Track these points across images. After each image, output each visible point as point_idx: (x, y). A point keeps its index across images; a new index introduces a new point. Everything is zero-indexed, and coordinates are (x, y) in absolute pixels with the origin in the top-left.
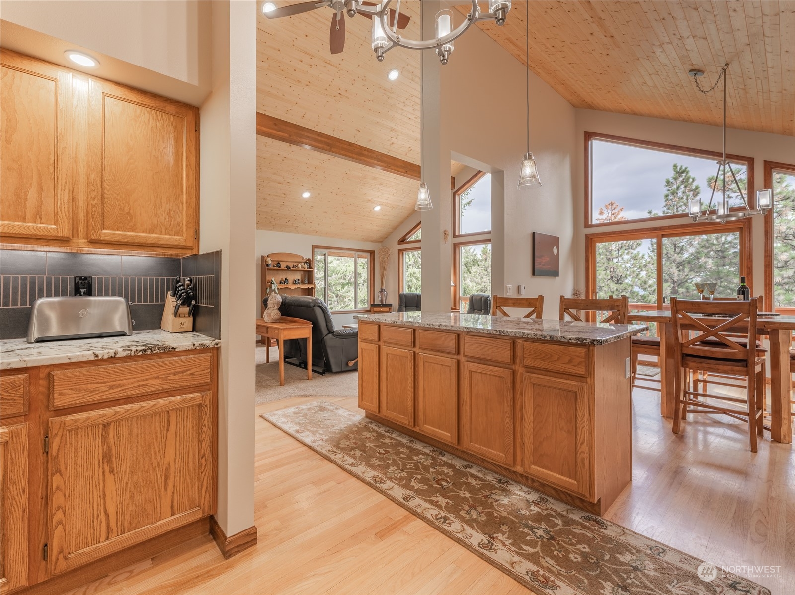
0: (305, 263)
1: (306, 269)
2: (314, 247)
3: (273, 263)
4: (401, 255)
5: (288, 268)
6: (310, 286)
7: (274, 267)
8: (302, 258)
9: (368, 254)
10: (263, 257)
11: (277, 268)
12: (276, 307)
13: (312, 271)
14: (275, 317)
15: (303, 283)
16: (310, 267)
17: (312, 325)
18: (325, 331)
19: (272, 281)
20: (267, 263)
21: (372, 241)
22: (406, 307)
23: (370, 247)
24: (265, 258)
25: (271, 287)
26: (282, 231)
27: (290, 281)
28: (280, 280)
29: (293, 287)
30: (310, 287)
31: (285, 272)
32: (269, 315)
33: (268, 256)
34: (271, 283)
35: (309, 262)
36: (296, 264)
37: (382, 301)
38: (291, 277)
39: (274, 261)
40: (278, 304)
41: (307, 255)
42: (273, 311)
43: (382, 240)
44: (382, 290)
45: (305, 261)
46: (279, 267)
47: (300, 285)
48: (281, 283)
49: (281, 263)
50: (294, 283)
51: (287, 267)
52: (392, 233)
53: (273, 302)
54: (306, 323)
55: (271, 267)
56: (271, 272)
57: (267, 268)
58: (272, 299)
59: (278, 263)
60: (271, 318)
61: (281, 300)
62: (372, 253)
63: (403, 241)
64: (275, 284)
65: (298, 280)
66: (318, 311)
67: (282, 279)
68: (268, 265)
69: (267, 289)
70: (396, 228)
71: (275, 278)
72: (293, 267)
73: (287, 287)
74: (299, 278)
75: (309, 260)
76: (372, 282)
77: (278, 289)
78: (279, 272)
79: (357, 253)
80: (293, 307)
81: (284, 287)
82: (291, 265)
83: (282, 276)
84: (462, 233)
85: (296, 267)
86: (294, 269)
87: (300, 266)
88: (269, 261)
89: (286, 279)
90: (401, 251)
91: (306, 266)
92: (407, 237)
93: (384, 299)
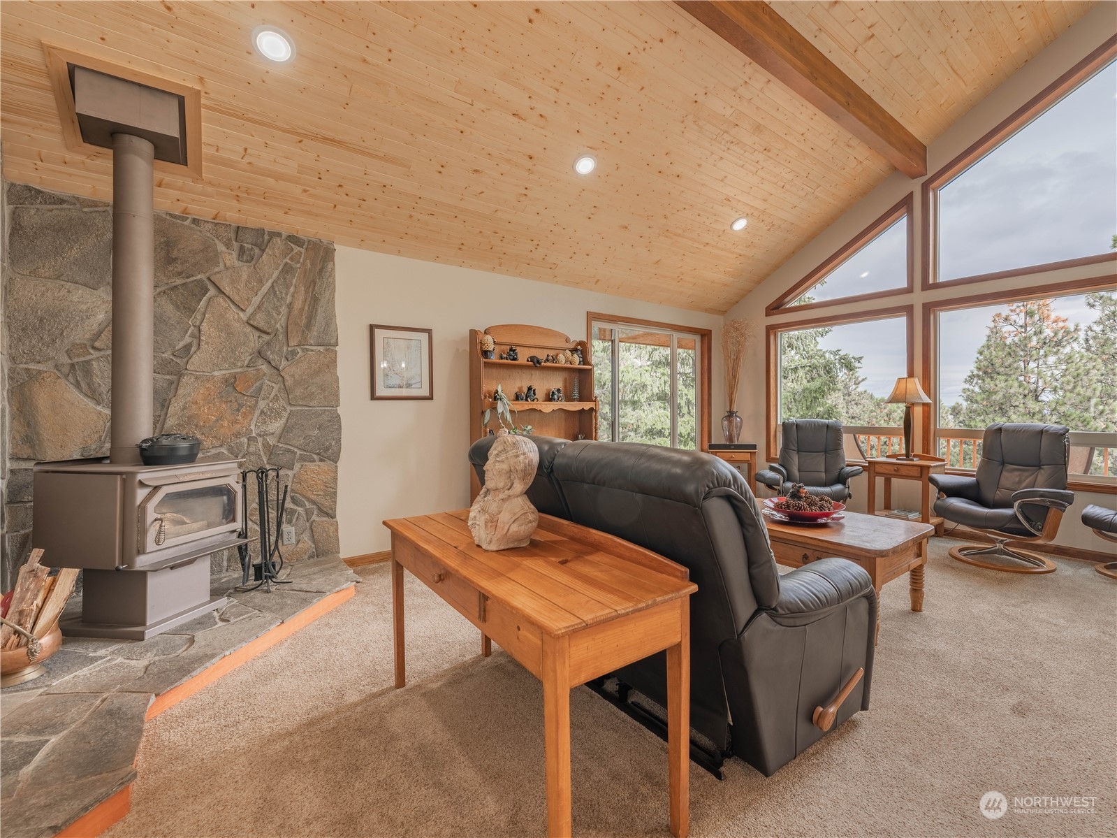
0: (574, 351)
1: (576, 365)
2: (591, 317)
3: (498, 349)
4: (772, 338)
5: (535, 363)
6: (587, 406)
7: (501, 358)
8: (567, 340)
9: (698, 338)
10: (473, 333)
11: (509, 361)
12: (519, 487)
13: (591, 370)
14: (514, 528)
15: (569, 398)
16: (585, 361)
17: (694, 588)
18: (743, 606)
19: (497, 392)
20: (485, 349)
21: (706, 310)
22: (798, 451)
23: (701, 321)
24: (480, 336)
25: (494, 408)
26: (520, 275)
27: (540, 394)
28: (517, 390)
29: (548, 408)
30: (586, 408)
31: (527, 372)
32: (492, 522)
33: (486, 333)
34: (495, 399)
35: (582, 349)
36: (552, 353)
37: (731, 438)
38: (543, 383)
39: (501, 344)
40: (525, 473)
41: (578, 335)
42: (507, 506)
43: (729, 307)
44: (731, 415)
45: (572, 346)
46: (515, 359)
47: (563, 403)
48: (517, 398)
49: (518, 350)
50: (549, 398)
51: (532, 359)
52: (750, 291)
53: (505, 467)
54: (660, 569)
55: (494, 358)
56: (494, 371)
57: (483, 360)
58: (503, 456)
59: (511, 350)
60: (499, 534)
61: (535, 457)
62: (705, 335)
63: (776, 307)
64: (505, 400)
65: (559, 390)
66: (721, 517)
67: (520, 389)
68: (485, 354)
69: (483, 413)
70: (761, 280)
71: (505, 386)
72: (547, 360)
73: (535, 407)
74: (560, 385)
75: (581, 343)
76: (706, 397)
77: (512, 412)
78: (515, 373)
79: (676, 336)
80: (586, 486)
81: (526, 407)
82: (541, 355)
83: (521, 382)
84: (942, 278)
85: (555, 359)
86: (549, 364)
87: (562, 357)
88: (489, 342)
89: (530, 389)
90: (771, 330)
91: (576, 359)
92: (787, 300)
93: (735, 432)
